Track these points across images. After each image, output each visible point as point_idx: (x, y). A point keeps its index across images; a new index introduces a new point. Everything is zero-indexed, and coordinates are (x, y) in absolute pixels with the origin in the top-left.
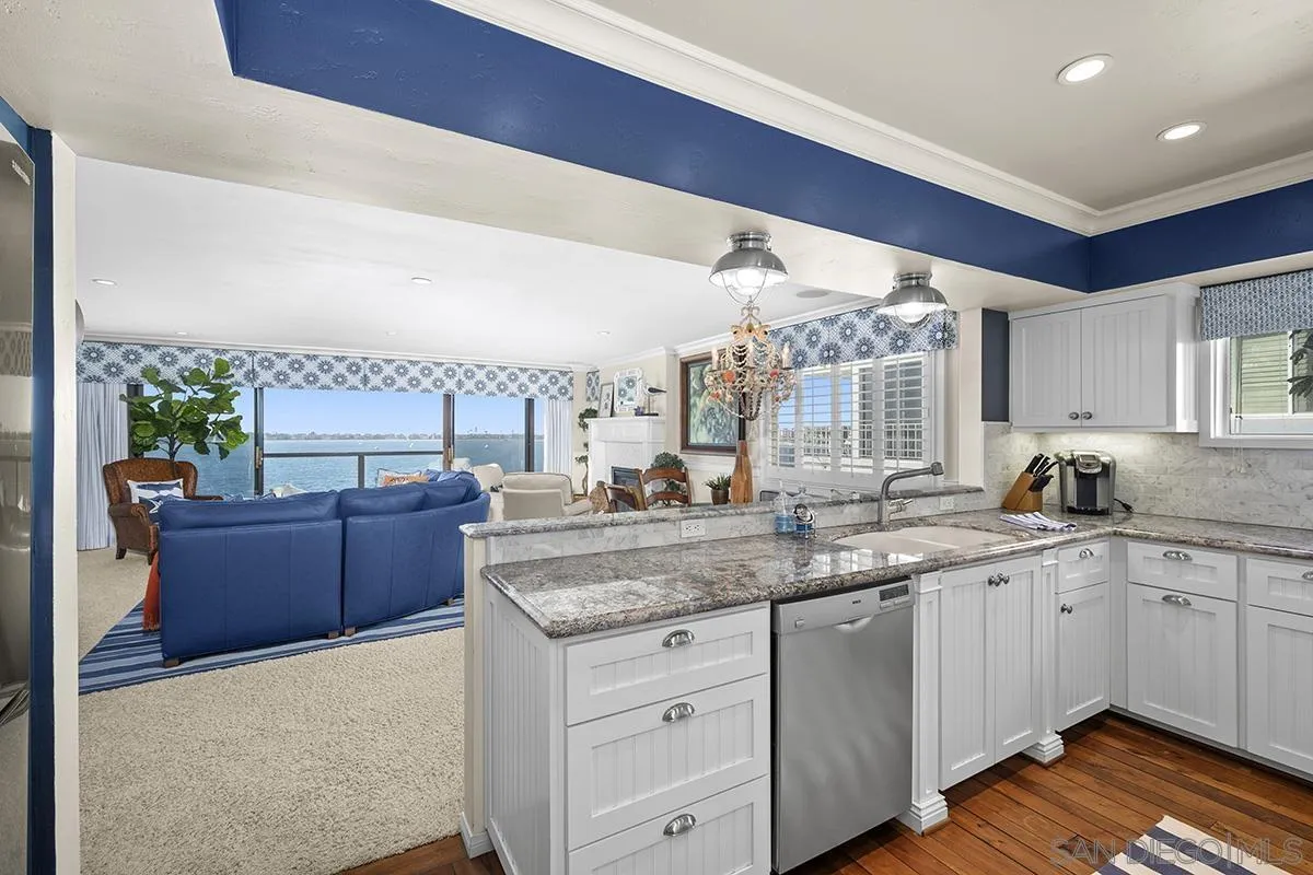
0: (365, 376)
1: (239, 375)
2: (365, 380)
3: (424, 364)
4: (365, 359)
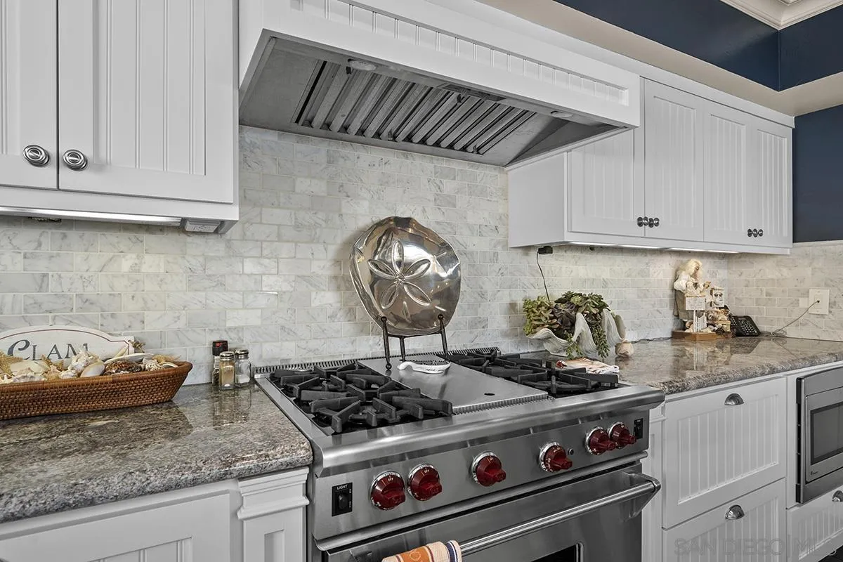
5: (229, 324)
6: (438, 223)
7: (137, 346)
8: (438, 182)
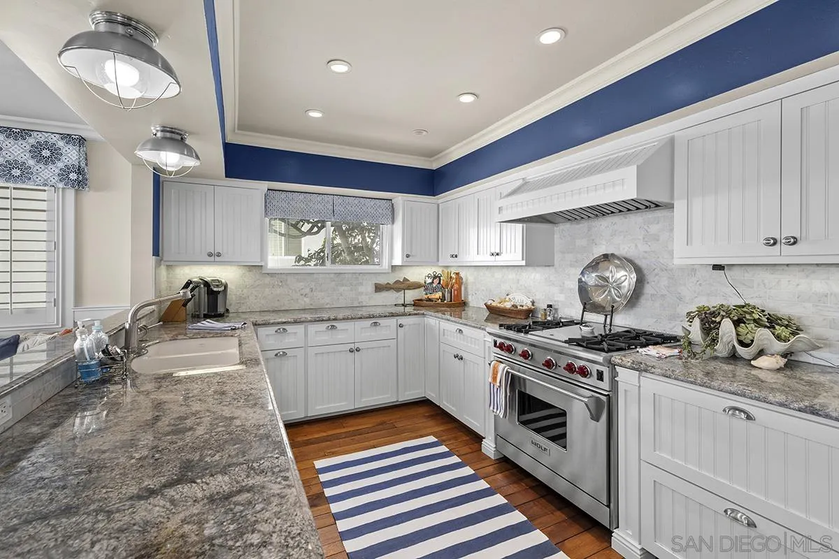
5: (556, 299)
6: (646, 252)
7: (533, 303)
8: (646, 227)
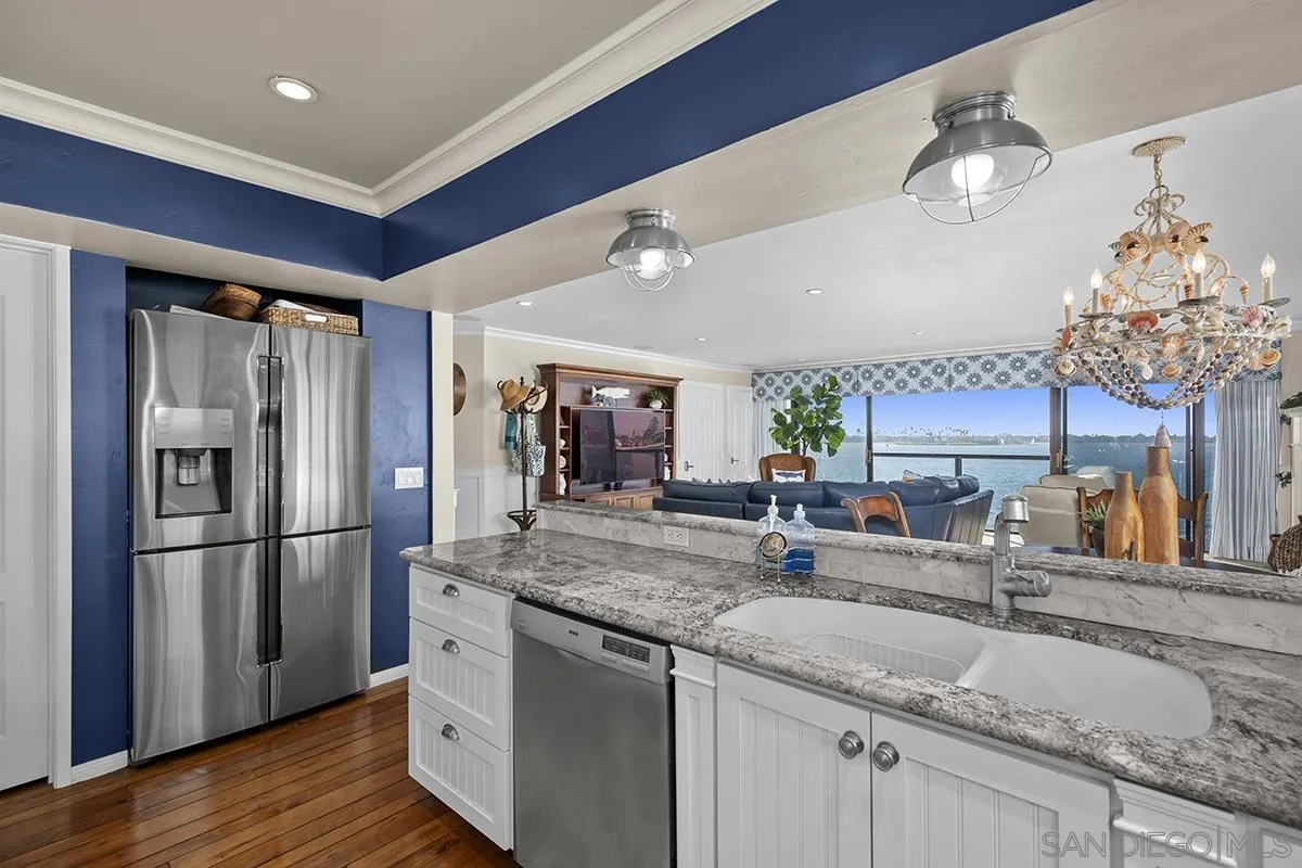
0: (950, 376)
1: (847, 387)
2: (950, 380)
3: (1016, 356)
4: (950, 360)
